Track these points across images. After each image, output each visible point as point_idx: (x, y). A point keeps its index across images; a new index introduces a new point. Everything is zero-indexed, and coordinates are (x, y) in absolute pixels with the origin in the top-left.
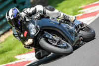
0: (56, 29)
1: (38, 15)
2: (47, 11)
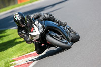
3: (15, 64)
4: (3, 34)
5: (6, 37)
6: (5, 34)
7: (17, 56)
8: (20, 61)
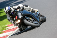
0: (31, 15)
1: (22, 9)
2: (25, 7)
3: (8, 28)
4: (1, 11)
5: (3, 13)
6: (2, 11)
7: (9, 24)
8: (11, 27)
